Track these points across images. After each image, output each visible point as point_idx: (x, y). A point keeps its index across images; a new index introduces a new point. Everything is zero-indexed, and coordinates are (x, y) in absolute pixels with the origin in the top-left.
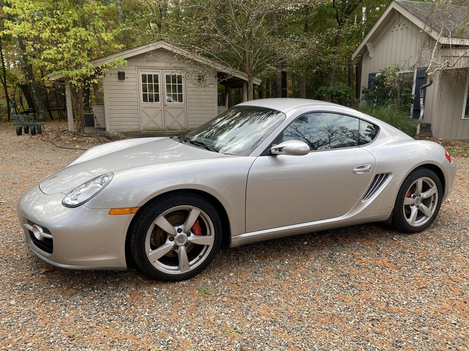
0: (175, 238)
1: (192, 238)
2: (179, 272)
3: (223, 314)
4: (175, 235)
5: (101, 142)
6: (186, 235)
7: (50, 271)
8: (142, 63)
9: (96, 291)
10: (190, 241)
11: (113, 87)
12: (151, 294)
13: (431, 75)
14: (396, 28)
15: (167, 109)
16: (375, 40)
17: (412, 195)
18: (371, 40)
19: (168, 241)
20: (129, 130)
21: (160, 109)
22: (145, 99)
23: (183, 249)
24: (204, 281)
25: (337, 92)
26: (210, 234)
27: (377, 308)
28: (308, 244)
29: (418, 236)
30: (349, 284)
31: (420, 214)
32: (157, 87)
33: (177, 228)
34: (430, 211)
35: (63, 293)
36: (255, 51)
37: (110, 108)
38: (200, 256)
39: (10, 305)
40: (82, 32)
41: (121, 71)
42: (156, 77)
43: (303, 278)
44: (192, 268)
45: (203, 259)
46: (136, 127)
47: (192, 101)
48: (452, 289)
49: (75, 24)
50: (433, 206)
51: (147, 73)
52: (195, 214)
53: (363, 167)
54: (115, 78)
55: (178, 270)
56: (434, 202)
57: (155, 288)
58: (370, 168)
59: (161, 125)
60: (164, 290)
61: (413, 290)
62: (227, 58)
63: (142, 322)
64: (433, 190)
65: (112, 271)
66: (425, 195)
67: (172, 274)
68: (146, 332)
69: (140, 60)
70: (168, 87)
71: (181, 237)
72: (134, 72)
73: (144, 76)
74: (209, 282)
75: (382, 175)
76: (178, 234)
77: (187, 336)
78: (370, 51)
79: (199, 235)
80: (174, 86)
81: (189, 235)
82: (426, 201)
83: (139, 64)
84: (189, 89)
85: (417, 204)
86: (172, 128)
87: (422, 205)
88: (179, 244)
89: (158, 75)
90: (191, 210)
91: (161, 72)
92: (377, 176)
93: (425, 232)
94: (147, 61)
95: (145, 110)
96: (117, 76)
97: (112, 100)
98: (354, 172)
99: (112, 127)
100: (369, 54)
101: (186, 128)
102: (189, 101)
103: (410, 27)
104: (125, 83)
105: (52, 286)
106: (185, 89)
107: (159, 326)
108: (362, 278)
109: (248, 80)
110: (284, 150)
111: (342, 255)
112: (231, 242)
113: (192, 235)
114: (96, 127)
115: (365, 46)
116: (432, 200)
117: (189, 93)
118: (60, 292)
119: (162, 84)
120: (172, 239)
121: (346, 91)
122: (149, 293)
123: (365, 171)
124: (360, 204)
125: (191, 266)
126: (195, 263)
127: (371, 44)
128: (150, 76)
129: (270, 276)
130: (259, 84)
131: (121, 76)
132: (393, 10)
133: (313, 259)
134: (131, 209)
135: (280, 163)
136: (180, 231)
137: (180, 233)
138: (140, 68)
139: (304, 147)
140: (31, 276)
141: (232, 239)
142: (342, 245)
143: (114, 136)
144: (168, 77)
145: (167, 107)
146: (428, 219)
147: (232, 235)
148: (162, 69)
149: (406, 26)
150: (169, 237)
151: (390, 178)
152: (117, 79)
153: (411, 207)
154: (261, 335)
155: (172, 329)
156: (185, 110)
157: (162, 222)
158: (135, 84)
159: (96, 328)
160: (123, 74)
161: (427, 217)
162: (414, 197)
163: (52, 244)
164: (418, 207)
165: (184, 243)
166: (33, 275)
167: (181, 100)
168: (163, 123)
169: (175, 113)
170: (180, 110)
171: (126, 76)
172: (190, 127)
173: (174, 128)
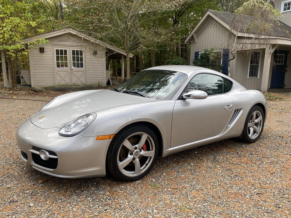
0: (134, 153)
1: (143, 153)
2: (135, 175)
3: (173, 199)
4: (134, 151)
5: (30, 94)
6: (139, 151)
7: (45, 181)
8: (56, 42)
9: (85, 192)
10: (142, 155)
11: (36, 58)
12: (122, 191)
13: (234, 53)
14: (210, 26)
15: (73, 72)
16: (198, 32)
17: (250, 121)
18: (196, 32)
19: (129, 156)
20: (48, 86)
21: (68, 72)
22: (58, 66)
23: (137, 160)
24: (150, 180)
25: (178, 62)
26: (152, 150)
27: (256, 187)
28: (198, 153)
29: (254, 144)
30: (234, 175)
31: (255, 132)
32: (66, 58)
33: (134, 147)
34: (259, 129)
35: (63, 195)
36: (130, 37)
37: (34, 71)
38: (146, 164)
39: (30, 207)
40: (17, 20)
41: (42, 47)
42: (66, 51)
43: (207, 173)
44: (143, 172)
45: (149, 165)
46: (53, 84)
47: (90, 67)
48: (287, 172)
49: (12, 15)
50: (260, 127)
51: (59, 49)
52: (145, 137)
53: (228, 106)
54: (38, 51)
55: (134, 174)
56: (260, 125)
57: (123, 187)
58: (233, 106)
60: (129, 187)
61: (268, 175)
62: (113, 41)
63: (127, 209)
64: (260, 118)
65: (88, 178)
66: (256, 121)
67: (132, 176)
68: (133, 215)
69: (55, 40)
70: (74, 58)
71: (137, 152)
72: (50, 48)
73: (57, 51)
74: (154, 180)
75: (238, 110)
76: (135, 151)
77: (160, 214)
78: (195, 39)
79: (146, 150)
80: (78, 58)
81: (141, 151)
82: (256, 124)
83: (54, 43)
84: (87, 59)
85: (253, 126)
86: (76, 84)
87: (255, 127)
88: (136, 157)
89: (66, 50)
90: (142, 135)
91: (69, 48)
92: (235, 110)
93: (257, 142)
94: (60, 41)
95: (58, 73)
96: (39, 50)
97: (35, 66)
98: (225, 109)
99: (35, 84)
100: (195, 40)
101: (86, 84)
102: (87, 67)
103: (218, 26)
104: (45, 55)
105: (53, 191)
106: (85, 60)
107: (139, 210)
108: (238, 170)
109: (126, 54)
110: (192, 96)
111: (220, 158)
112: (163, 154)
113: (142, 151)
114: (22, 84)
115: (193, 36)
116: (259, 124)
117: (87, 62)
118: (61, 194)
119: (70, 56)
120: (131, 154)
121: (183, 62)
122: (120, 190)
123: (230, 108)
124: (227, 127)
125: (142, 170)
126: (144, 168)
127: (195, 35)
128: (61, 51)
129: (187, 173)
130: (132, 57)
131: (42, 50)
132: (209, 15)
133: (206, 161)
134: (110, 135)
135: (187, 104)
136: (136, 148)
137: (136, 149)
138: (54, 45)
139: (204, 94)
140: (33, 186)
141: (164, 152)
142: (217, 152)
143: (39, 90)
144: (73, 51)
145: (73, 70)
146: (258, 134)
147: (164, 150)
148: (70, 47)
149: (216, 25)
150: (130, 152)
151: (241, 112)
152: (39, 52)
153: (250, 128)
154: (203, 209)
155: (148, 211)
156: (85, 73)
157: (127, 144)
158: (51, 56)
159: (99, 216)
160: (43, 49)
161: (258, 133)
162: (251, 122)
163: (57, 162)
164: (253, 128)
165: (138, 156)
166: (34, 185)
167: (82, 66)
168: (70, 81)
169: (78, 74)
170: (81, 73)
171: (45, 50)
172: (88, 84)
173: (78, 84)
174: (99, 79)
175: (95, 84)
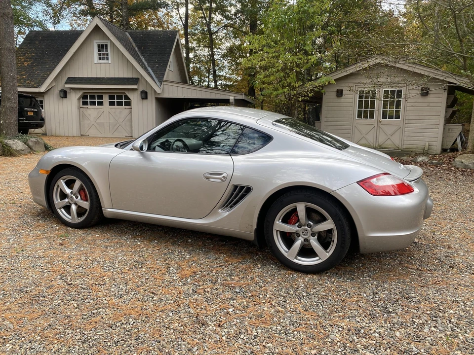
0: (69, 197)
1: (79, 200)
6: (74, 197)
8: (360, 79)
10: (76, 202)
15: (381, 126)
21: (373, 126)
22: (359, 116)
23: (72, 206)
26: (87, 201)
32: (373, 104)
33: (70, 191)
37: (326, 123)
41: (340, 89)
42: (374, 93)
47: (411, 117)
50: (332, 246)
52: (78, 183)
54: (334, 95)
55: (70, 219)
56: (333, 242)
59: (372, 142)
66: (317, 227)
69: (359, 77)
70: (385, 103)
71: (72, 197)
72: (352, 89)
73: (361, 93)
75: (242, 187)
80: (392, 102)
83: (358, 81)
84: (408, 105)
85: (305, 237)
86: (384, 146)
87: (311, 239)
88: (71, 202)
90: (75, 180)
92: (236, 187)
95: (358, 126)
96: (336, 93)
97: (328, 116)
101: (400, 147)
102: (406, 117)
104: (342, 99)
106: (404, 105)
117: (408, 109)
119: (378, 99)
125: (78, 220)
128: (368, 92)
131: (340, 93)
134: (47, 171)
137: (71, 194)
138: (358, 84)
141: (103, 210)
144: (386, 92)
145: (381, 123)
146: (320, 261)
147: (103, 207)
148: (380, 85)
152: (335, 97)
153: (296, 238)
156: (402, 127)
158: (351, 100)
160: (342, 91)
161: (320, 259)
162: (299, 226)
164: (306, 240)
165: (73, 202)
167: (398, 117)
168: (375, 140)
169: (389, 130)
170: (396, 128)
171: (344, 93)
172: (405, 146)
173: (387, 146)
174: (427, 139)
175: (417, 148)
